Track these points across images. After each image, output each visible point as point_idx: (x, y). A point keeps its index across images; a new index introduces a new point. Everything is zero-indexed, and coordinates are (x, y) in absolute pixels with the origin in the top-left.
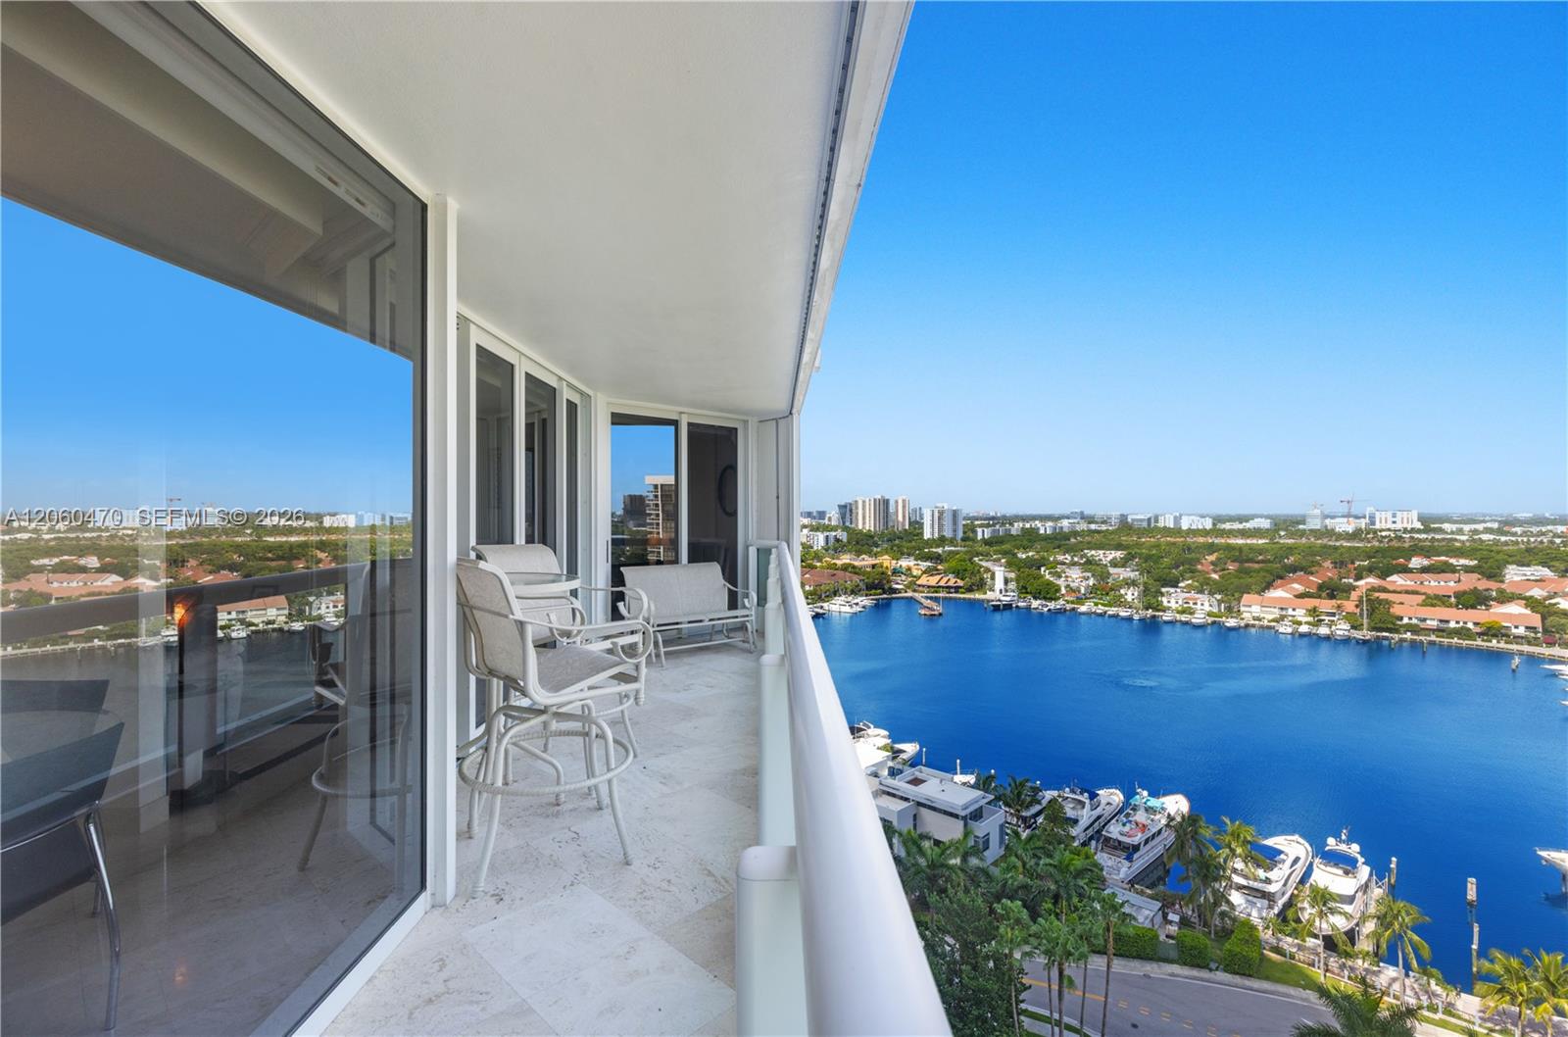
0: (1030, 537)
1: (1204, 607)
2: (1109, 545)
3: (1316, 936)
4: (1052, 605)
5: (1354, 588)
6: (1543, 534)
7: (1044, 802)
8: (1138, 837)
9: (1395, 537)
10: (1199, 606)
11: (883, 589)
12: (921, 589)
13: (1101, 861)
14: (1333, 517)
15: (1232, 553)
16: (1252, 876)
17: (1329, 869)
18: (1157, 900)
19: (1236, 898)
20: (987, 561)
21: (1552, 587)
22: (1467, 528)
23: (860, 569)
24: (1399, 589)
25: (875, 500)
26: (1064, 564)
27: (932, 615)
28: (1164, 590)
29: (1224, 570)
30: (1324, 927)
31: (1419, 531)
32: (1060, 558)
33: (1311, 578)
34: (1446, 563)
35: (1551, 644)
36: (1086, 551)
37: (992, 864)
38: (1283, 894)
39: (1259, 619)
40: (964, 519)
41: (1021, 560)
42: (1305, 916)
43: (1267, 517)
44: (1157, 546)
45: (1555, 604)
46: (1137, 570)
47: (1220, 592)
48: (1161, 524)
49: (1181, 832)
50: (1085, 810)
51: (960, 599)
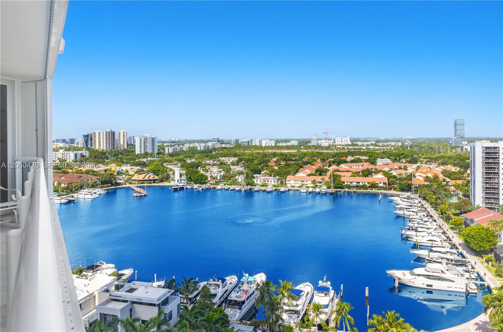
0: (193, 152)
1: (272, 182)
2: (231, 154)
3: (315, 326)
4: (204, 186)
5: (328, 170)
6: (388, 146)
7: (200, 289)
8: (244, 297)
9: (342, 148)
10: (269, 183)
11: (112, 183)
12: (134, 182)
13: (227, 313)
14: (321, 140)
15: (283, 157)
16: (290, 304)
17: (320, 295)
18: (252, 326)
19: (285, 316)
20: (171, 165)
21: (391, 167)
22: (365, 144)
23: (97, 172)
24: (343, 170)
25: (106, 132)
26: (210, 165)
27: (140, 196)
28: (255, 176)
29: (279, 165)
30: (317, 321)
31: (350, 145)
32: (208, 162)
33: (313, 167)
34: (359, 158)
35: (390, 189)
36: (220, 158)
37: (173, 327)
38: (303, 310)
39: (293, 187)
40: (158, 142)
41: (188, 164)
42: (311, 318)
43: (296, 140)
44: (252, 154)
45: (392, 173)
46: (243, 167)
47: (278, 175)
48: (253, 144)
49: (262, 290)
50: (220, 288)
51: (156, 186)
